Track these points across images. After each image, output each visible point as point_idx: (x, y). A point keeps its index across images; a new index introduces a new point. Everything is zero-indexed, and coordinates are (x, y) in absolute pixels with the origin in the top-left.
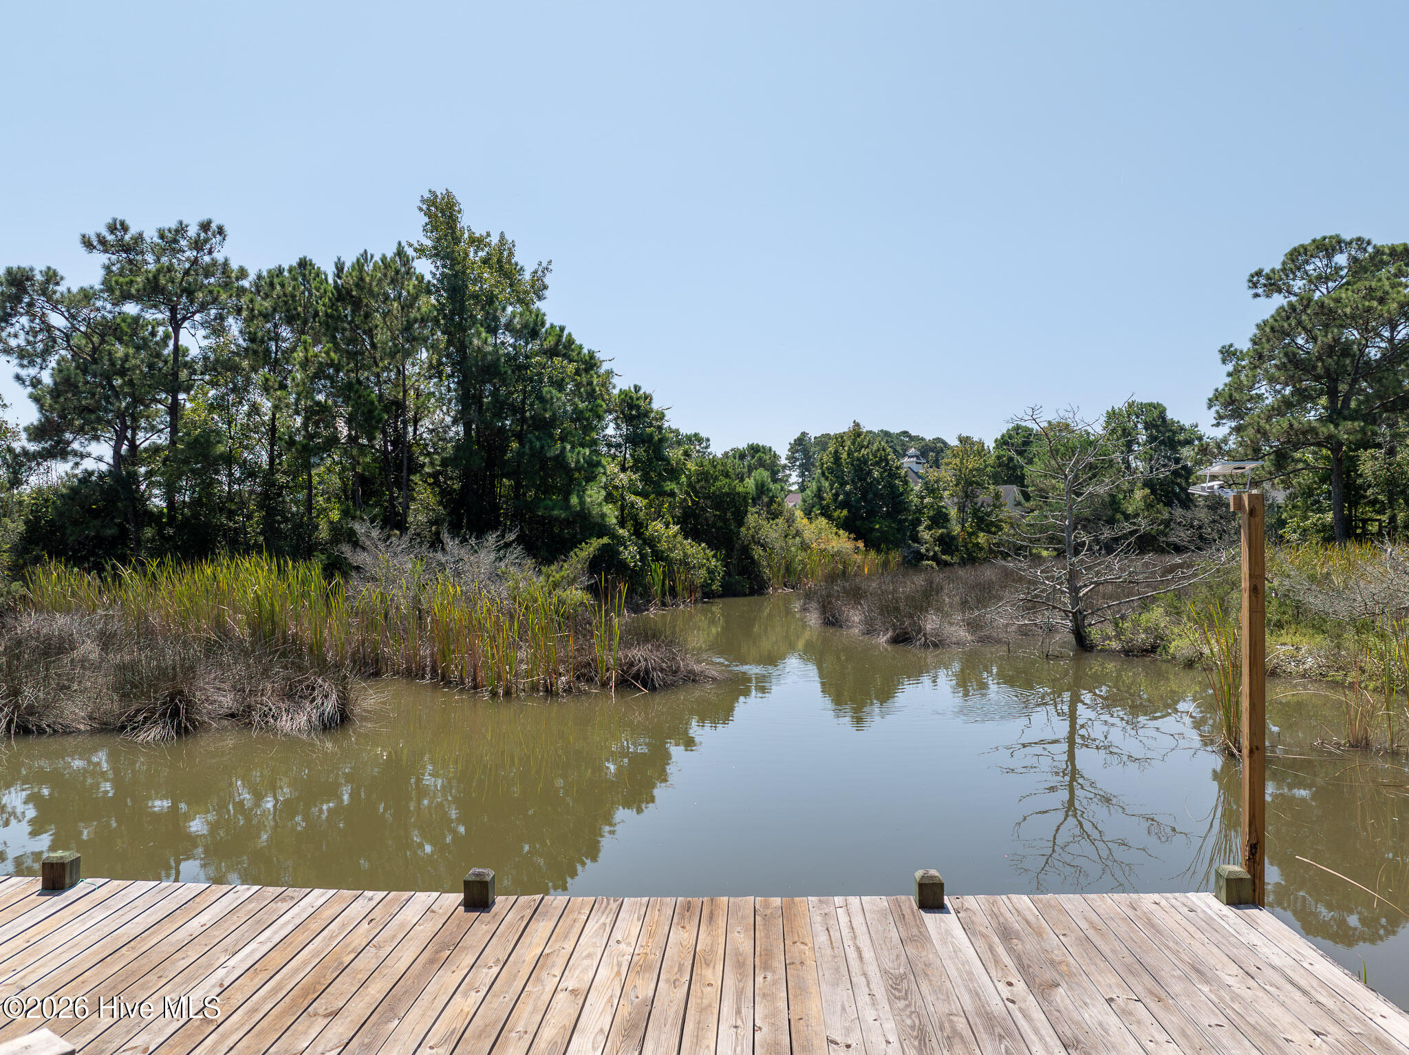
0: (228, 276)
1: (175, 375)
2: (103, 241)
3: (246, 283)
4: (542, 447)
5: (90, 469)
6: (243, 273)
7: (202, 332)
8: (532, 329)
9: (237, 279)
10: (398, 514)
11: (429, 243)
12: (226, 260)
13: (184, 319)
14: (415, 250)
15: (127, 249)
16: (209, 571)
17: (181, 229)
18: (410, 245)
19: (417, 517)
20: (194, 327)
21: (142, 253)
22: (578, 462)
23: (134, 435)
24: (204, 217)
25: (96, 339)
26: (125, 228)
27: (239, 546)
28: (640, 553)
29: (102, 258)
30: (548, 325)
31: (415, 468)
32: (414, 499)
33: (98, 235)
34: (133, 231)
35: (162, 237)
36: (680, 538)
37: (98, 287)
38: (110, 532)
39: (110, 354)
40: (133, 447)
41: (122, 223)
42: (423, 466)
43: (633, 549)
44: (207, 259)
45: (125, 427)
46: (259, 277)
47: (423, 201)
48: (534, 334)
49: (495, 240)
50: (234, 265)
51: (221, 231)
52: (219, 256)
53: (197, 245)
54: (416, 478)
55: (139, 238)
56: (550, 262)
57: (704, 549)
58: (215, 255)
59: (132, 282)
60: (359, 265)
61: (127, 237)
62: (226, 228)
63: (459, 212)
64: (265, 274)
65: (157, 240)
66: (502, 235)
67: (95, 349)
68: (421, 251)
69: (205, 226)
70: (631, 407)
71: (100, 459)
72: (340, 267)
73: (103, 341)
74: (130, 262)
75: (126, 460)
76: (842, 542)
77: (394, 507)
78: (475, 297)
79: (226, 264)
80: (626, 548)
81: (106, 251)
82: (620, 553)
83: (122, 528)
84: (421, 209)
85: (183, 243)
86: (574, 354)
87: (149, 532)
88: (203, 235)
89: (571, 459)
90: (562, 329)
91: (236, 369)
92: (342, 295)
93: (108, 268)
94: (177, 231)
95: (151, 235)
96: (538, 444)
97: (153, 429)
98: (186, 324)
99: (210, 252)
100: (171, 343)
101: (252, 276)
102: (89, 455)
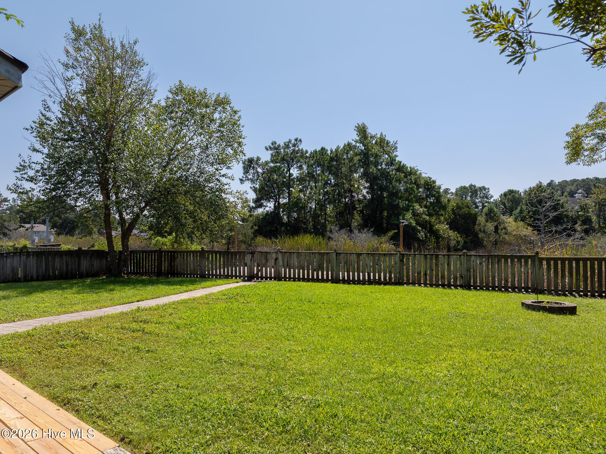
0: (303, 154)
1: (289, 183)
2: (270, 148)
3: (308, 155)
4: (392, 202)
5: (268, 210)
6: (307, 152)
7: (296, 170)
8: (392, 162)
9: (305, 154)
10: (349, 223)
11: (358, 138)
12: (302, 149)
13: (291, 167)
14: (355, 141)
15: (276, 149)
16: (296, 238)
17: (290, 141)
18: (353, 140)
19: (355, 224)
20: (294, 169)
21: (280, 149)
22: (403, 206)
23: (279, 200)
24: (295, 137)
25: (269, 175)
26: (276, 143)
27: (306, 231)
28: (425, 235)
29: (270, 152)
30: (397, 161)
31: (354, 208)
32: (354, 219)
33: (269, 146)
34: (278, 144)
35: (285, 144)
36: (449, 230)
37: (269, 160)
38: (274, 228)
39: (273, 178)
40: (279, 203)
41: (275, 142)
42: (357, 208)
43: (422, 233)
44: (297, 149)
45: (276, 199)
46: (311, 153)
47: (356, 127)
48: (392, 164)
49: (379, 136)
50: (304, 150)
51: (300, 141)
52: (300, 148)
53: (294, 145)
54: (355, 212)
55: (279, 146)
56: (397, 141)
57: (456, 234)
58: (299, 147)
59: (277, 159)
60: (337, 150)
61: (276, 146)
62: (302, 139)
63: (367, 128)
64: (313, 152)
65: (283, 145)
66: (381, 134)
67: (269, 178)
68: (356, 142)
69: (296, 140)
70: (428, 185)
71: (270, 207)
72: (332, 151)
73: (271, 175)
74: (277, 152)
75: (277, 207)
76: (527, 231)
77: (348, 221)
78: (372, 155)
79: (302, 150)
80: (420, 233)
81: (271, 150)
82: (417, 235)
83: (276, 227)
84: (355, 130)
85: (291, 145)
86: (405, 170)
87: (283, 229)
88: (296, 142)
89: (401, 205)
90: (401, 162)
91: (305, 181)
92: (332, 159)
93: (272, 155)
94: (289, 142)
95: (282, 144)
96: (390, 201)
97: (284, 198)
98: (292, 168)
99: (298, 147)
100: (288, 172)
101: (309, 153)
102: (267, 206)
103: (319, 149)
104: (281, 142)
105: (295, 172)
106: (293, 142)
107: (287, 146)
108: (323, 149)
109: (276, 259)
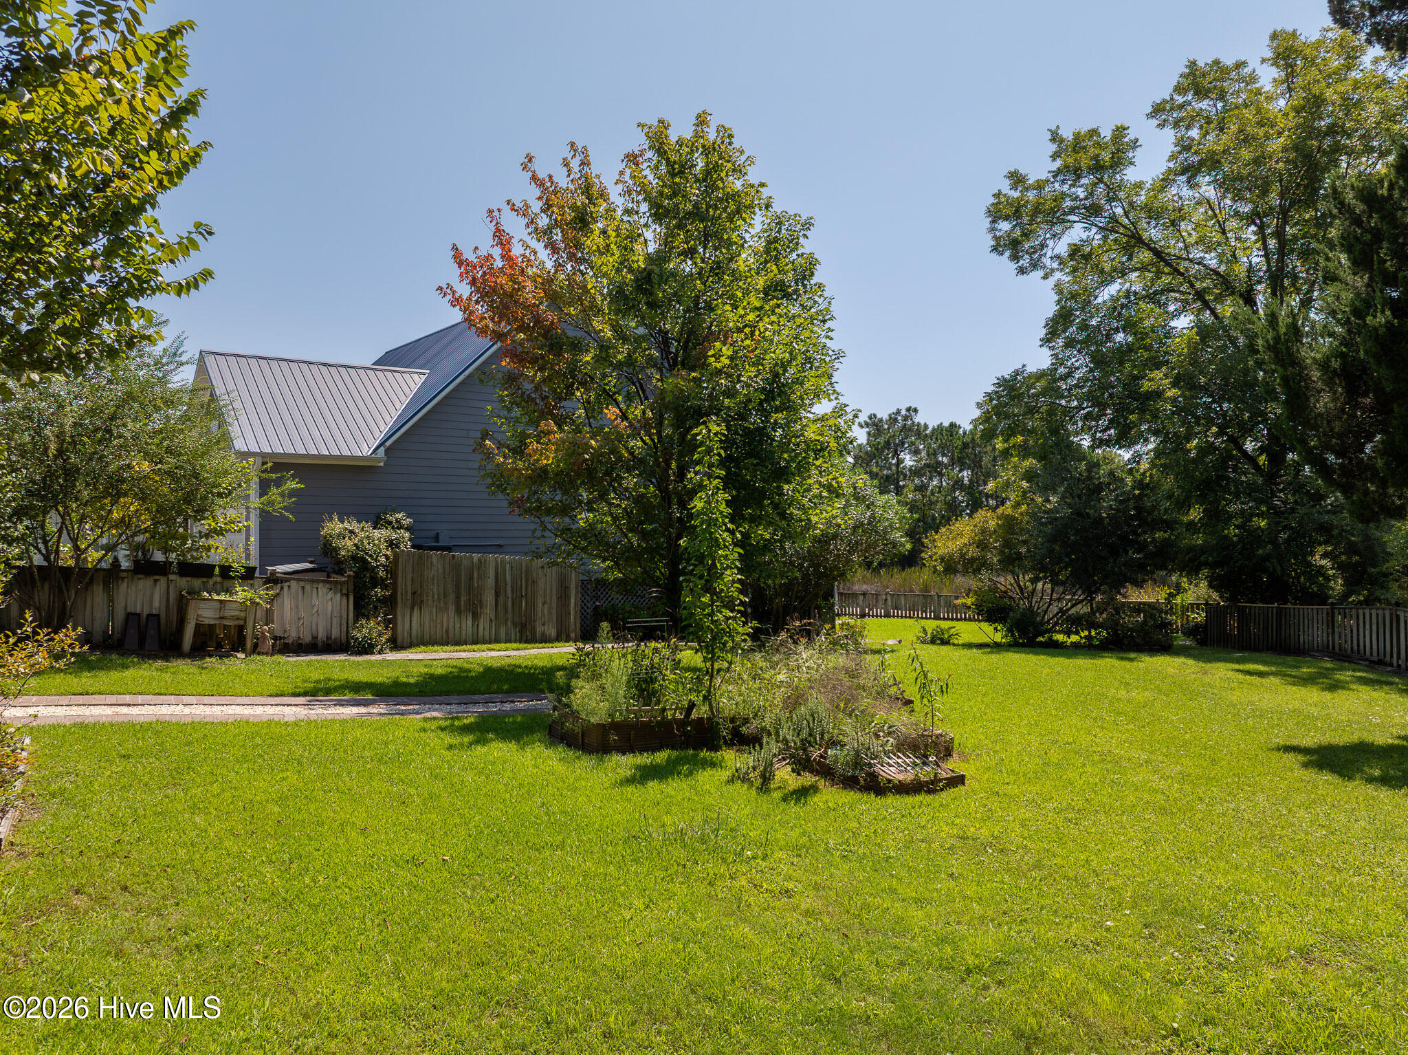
103: (946, 424)
104: (883, 414)
105: (908, 460)
106: (903, 412)
107: (893, 420)
108: (952, 425)
109: (886, 600)
